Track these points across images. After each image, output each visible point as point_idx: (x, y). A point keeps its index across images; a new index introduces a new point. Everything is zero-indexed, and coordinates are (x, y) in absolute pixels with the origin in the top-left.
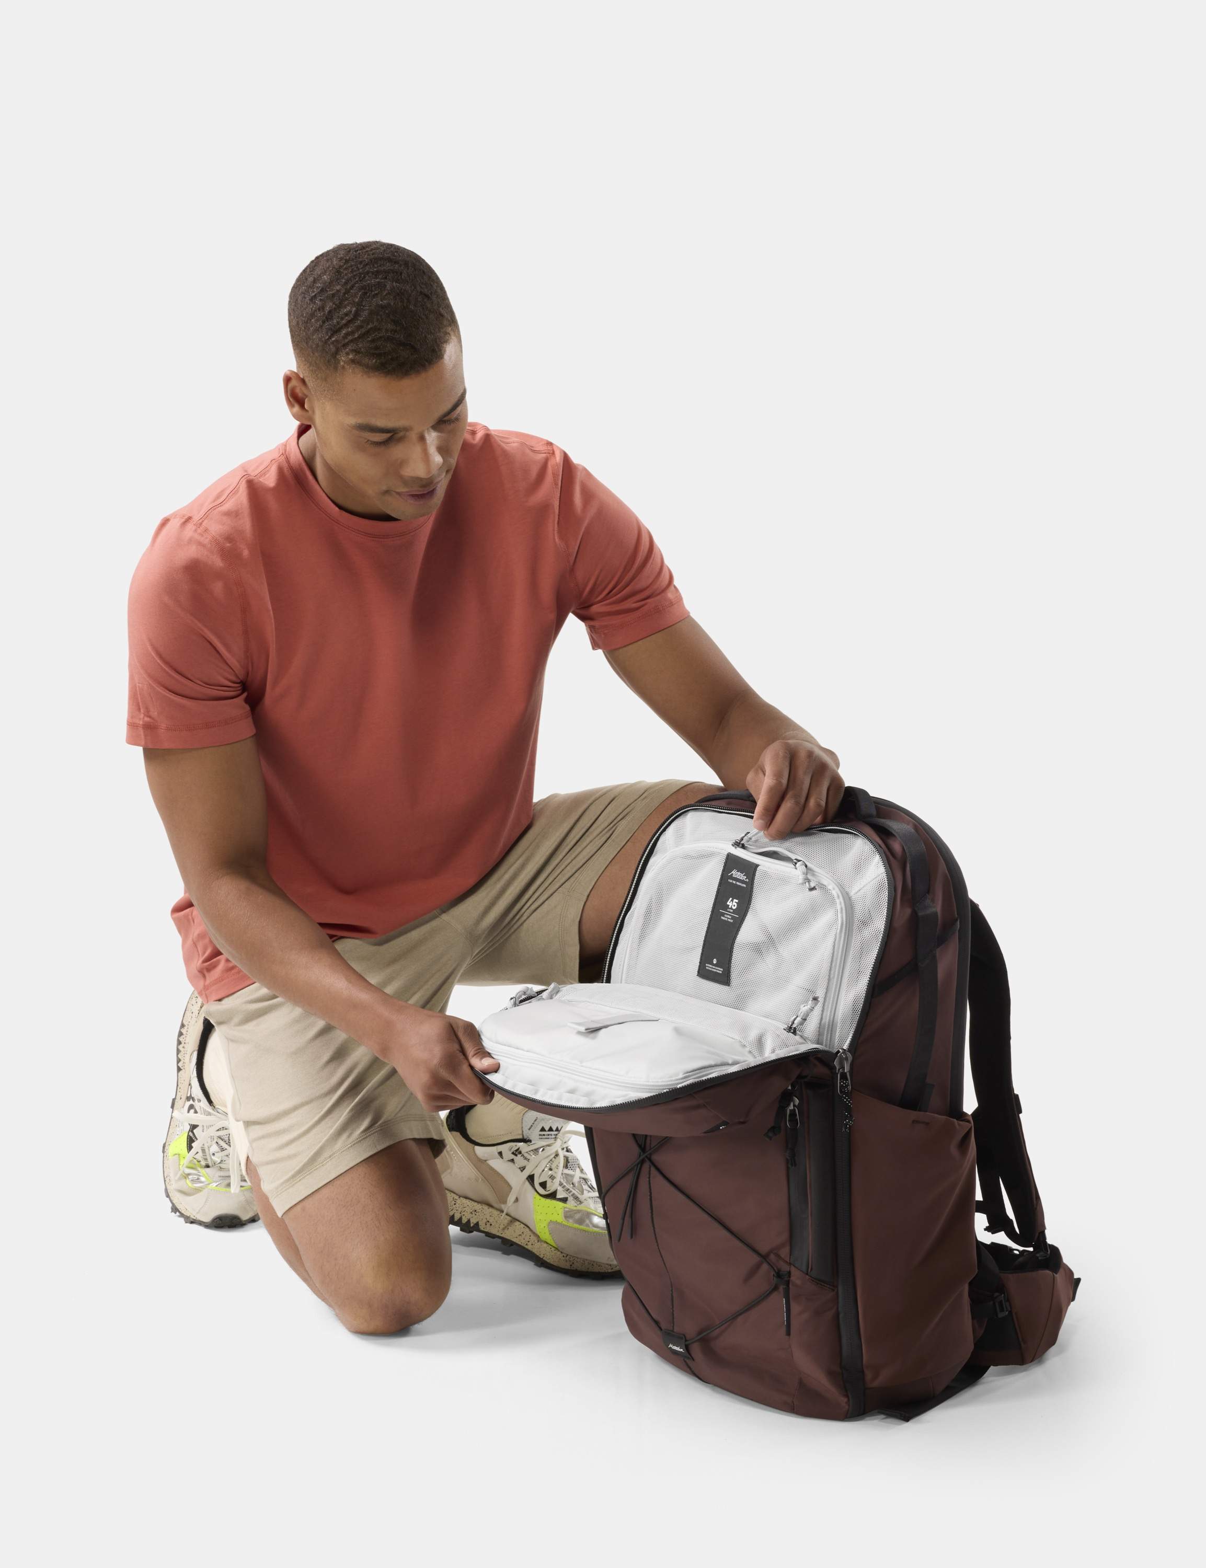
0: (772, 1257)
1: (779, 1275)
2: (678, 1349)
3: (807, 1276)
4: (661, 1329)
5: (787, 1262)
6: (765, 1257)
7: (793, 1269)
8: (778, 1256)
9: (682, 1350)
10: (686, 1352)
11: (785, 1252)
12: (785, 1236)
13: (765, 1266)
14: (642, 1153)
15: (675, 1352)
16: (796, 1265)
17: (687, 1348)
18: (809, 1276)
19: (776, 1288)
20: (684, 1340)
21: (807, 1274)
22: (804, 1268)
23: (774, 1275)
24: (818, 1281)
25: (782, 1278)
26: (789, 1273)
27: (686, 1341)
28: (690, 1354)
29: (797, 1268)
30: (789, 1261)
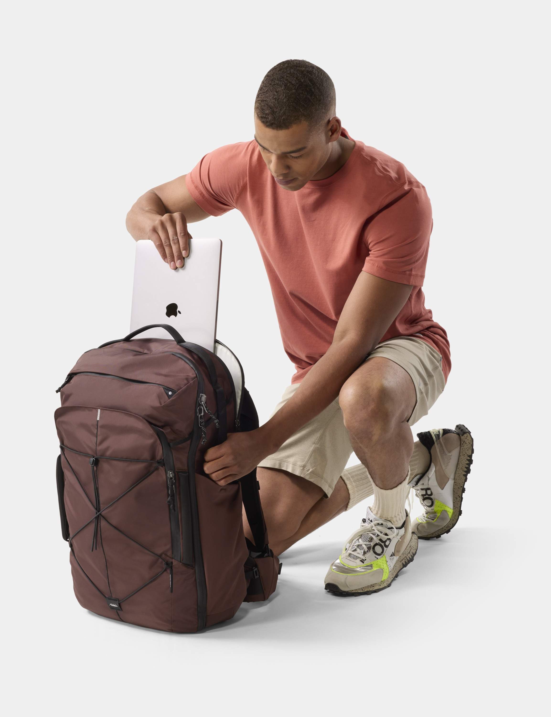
0: (163, 556)
1: (167, 564)
2: (115, 606)
3: (181, 563)
4: (106, 597)
5: (171, 558)
6: (160, 556)
7: (173, 560)
8: (166, 555)
9: (117, 606)
10: (119, 607)
11: (169, 553)
12: (169, 546)
13: (160, 560)
14: (97, 512)
15: (113, 608)
16: (175, 559)
17: (120, 605)
18: (182, 563)
19: (165, 570)
20: (118, 601)
21: (181, 562)
22: (179, 560)
23: (165, 564)
24: (185, 565)
25: (169, 565)
26: (172, 563)
27: (119, 601)
28: (121, 608)
29: (176, 560)
30: (171, 557)
